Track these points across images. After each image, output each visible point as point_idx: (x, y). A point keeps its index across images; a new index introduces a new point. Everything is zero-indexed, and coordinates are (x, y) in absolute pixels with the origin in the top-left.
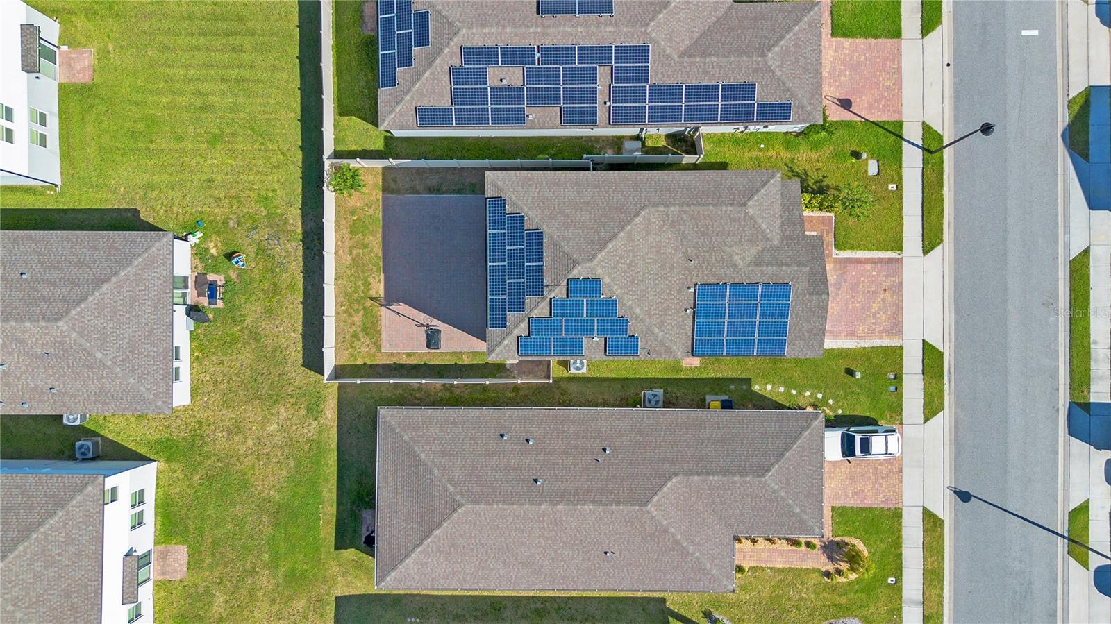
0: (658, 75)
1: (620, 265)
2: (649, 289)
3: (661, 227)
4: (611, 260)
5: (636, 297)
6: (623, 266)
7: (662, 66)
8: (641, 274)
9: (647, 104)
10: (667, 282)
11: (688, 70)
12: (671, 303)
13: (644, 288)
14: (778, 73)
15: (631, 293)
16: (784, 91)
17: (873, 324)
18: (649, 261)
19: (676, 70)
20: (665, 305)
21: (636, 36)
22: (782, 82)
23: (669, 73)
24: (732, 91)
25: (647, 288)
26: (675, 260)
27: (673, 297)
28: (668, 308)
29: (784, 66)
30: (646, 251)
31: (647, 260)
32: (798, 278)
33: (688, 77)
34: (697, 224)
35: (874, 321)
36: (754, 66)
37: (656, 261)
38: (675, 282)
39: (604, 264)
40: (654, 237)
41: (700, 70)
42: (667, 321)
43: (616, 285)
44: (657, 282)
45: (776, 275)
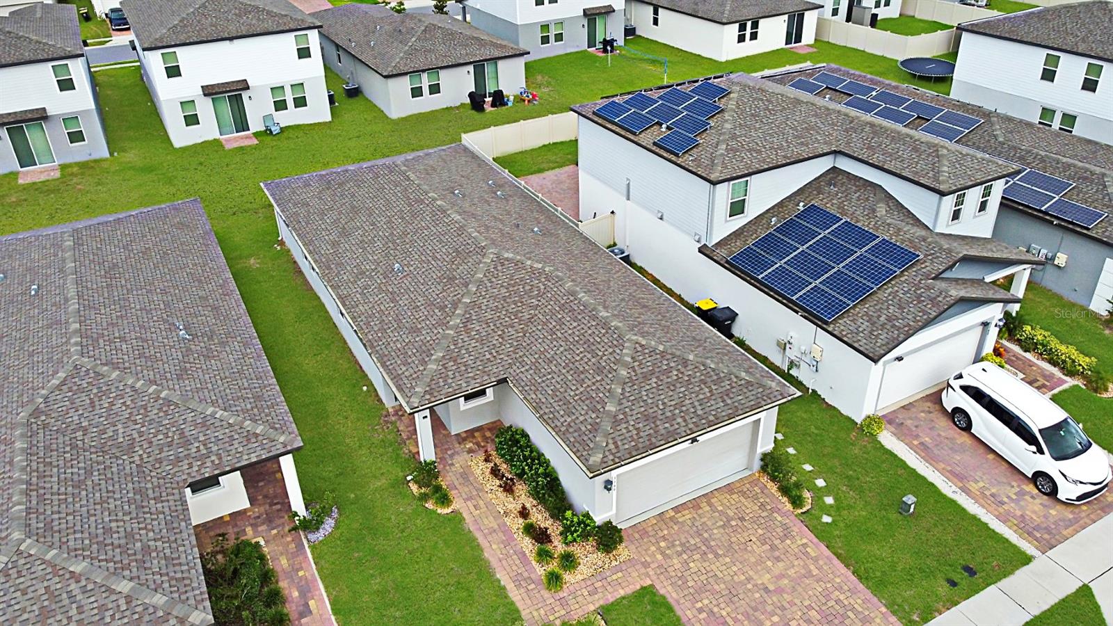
3: (834, 124)
5: (742, 122)
7: (979, 138)
8: (770, 120)
10: (785, 144)
11: (1003, 150)
13: (758, 127)
15: (741, 117)
26: (816, 145)
30: (798, 119)
32: (936, 257)
37: (795, 129)
38: (793, 151)
39: (748, 90)
40: (819, 122)
42: (743, 155)
45: (911, 242)
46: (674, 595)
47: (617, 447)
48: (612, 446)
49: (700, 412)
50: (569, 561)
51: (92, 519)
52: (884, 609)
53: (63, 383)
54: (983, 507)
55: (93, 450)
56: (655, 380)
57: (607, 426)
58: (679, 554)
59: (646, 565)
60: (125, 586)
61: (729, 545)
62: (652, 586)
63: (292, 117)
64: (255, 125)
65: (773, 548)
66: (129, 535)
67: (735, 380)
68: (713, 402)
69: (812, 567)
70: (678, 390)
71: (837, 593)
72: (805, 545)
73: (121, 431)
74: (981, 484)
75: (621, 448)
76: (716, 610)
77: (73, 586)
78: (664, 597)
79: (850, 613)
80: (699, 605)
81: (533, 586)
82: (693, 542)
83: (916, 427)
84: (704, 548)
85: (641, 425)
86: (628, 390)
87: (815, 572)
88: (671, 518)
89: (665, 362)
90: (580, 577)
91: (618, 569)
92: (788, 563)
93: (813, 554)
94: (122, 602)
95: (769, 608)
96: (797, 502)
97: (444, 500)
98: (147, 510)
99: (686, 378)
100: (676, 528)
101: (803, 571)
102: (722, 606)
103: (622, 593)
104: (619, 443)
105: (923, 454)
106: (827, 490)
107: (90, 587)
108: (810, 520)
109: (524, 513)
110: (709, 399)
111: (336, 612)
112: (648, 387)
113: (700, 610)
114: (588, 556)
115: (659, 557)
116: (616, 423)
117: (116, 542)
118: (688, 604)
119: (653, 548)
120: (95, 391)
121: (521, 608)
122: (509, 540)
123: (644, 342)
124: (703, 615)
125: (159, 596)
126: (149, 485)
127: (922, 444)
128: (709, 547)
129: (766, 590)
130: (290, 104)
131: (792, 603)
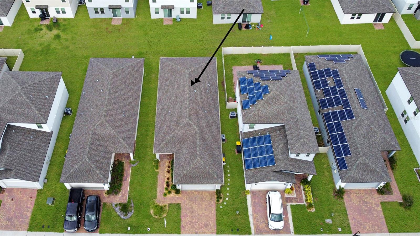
0: (345, 124)
1: (275, 100)
2: (267, 110)
3: (290, 114)
4: (276, 96)
5: (264, 106)
6: (275, 101)
7: (348, 124)
8: (273, 107)
9: (333, 122)
10: (271, 117)
11: (349, 132)
12: (263, 119)
13: (268, 108)
14: (358, 162)
15: (265, 104)
16: (351, 166)
17: (260, 221)
18: (278, 110)
19: (348, 128)
20: (262, 116)
21: (356, 114)
22: (354, 164)
23: (346, 127)
24: (346, 148)
25: (268, 109)
26: (279, 120)
27: (265, 119)
28: (261, 117)
29: (361, 165)
30: (281, 109)
31: (278, 109)
32: (278, 167)
33: (347, 133)
34: (294, 125)
35: (261, 221)
36: (358, 153)
37: (278, 112)
38: (271, 120)
39: (275, 94)
40: (286, 112)
41: (351, 136)
42: (256, 117)
43: (268, 98)
44: (270, 113)
45: (278, 159)
46: (183, 207)
47: (181, 181)
48: (180, 180)
49: (201, 180)
50: (170, 192)
51: (97, 156)
52: (216, 228)
53: (100, 124)
54: (253, 220)
55: (101, 140)
56: (197, 170)
57: (182, 176)
58: (189, 200)
59: (182, 199)
60: (98, 172)
61: (199, 203)
62: (181, 204)
63: (185, 16)
64: (174, 16)
65: (207, 208)
66: (101, 162)
67: (213, 176)
68: (205, 179)
69: (210, 215)
70: (200, 174)
71: (210, 221)
72: (213, 210)
73: (106, 138)
74: (258, 216)
75: (182, 181)
76: (188, 213)
77: (91, 169)
78: (181, 207)
79: (209, 226)
80: (186, 211)
81: (162, 194)
82: (193, 199)
83: (257, 197)
84: (194, 201)
85: (188, 178)
86: (190, 170)
87: (210, 216)
88: (193, 192)
89: (201, 167)
90: (170, 196)
91: (177, 198)
92: (207, 211)
93: (212, 212)
94: (97, 174)
95: (197, 218)
96: (218, 201)
97: (157, 169)
98: (105, 157)
99: (203, 172)
100: (192, 195)
101: (208, 215)
102: (190, 213)
103: (175, 202)
104: (182, 180)
105: (253, 203)
106: (227, 201)
107: (93, 170)
108: (217, 206)
109: (168, 179)
110: (205, 178)
111: (130, 182)
112: (194, 171)
113: (185, 212)
114: (173, 193)
115: (185, 199)
116: (184, 176)
117: (99, 163)
118: (184, 210)
119: (186, 197)
120: (104, 128)
121: (157, 197)
122: (163, 183)
123: (200, 160)
124: (185, 213)
125: (102, 175)
126: (107, 152)
127: (255, 201)
128: (195, 202)
129: (199, 214)
130: (185, 12)
131: (201, 219)
